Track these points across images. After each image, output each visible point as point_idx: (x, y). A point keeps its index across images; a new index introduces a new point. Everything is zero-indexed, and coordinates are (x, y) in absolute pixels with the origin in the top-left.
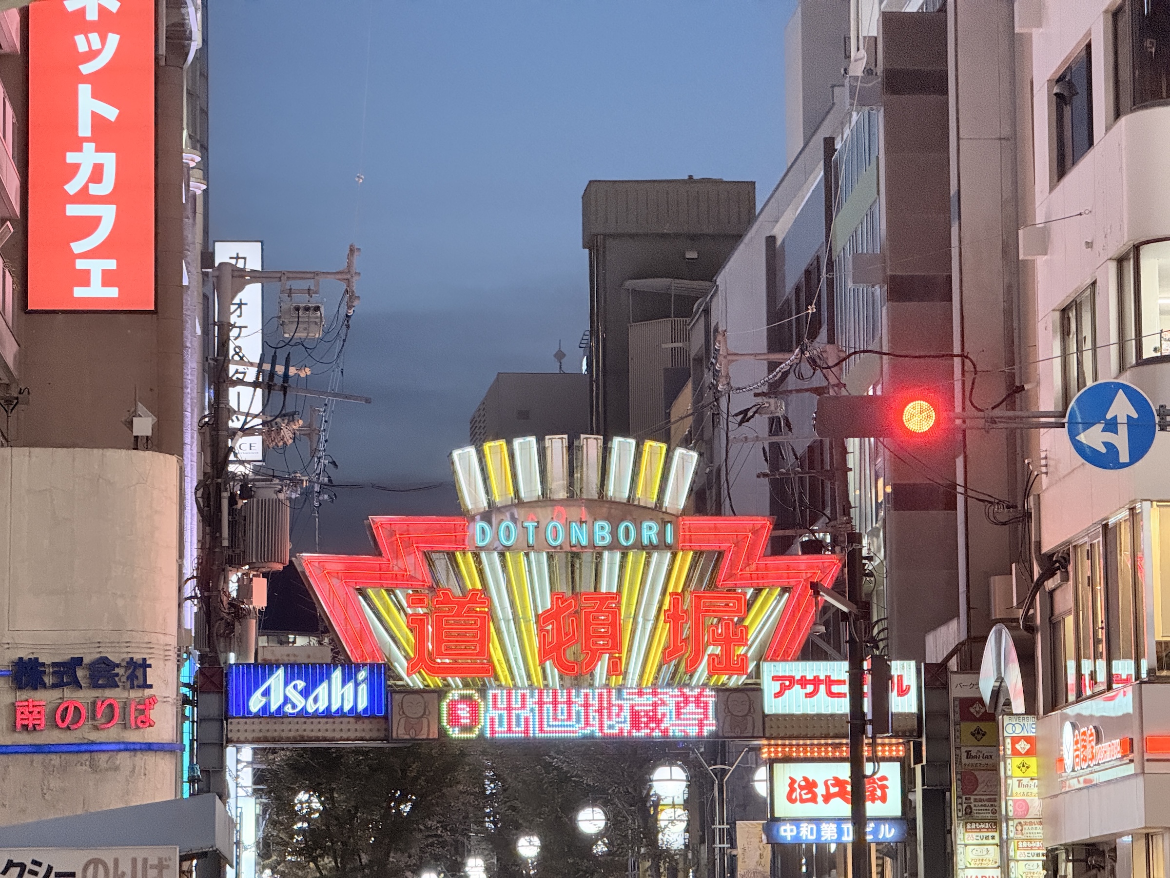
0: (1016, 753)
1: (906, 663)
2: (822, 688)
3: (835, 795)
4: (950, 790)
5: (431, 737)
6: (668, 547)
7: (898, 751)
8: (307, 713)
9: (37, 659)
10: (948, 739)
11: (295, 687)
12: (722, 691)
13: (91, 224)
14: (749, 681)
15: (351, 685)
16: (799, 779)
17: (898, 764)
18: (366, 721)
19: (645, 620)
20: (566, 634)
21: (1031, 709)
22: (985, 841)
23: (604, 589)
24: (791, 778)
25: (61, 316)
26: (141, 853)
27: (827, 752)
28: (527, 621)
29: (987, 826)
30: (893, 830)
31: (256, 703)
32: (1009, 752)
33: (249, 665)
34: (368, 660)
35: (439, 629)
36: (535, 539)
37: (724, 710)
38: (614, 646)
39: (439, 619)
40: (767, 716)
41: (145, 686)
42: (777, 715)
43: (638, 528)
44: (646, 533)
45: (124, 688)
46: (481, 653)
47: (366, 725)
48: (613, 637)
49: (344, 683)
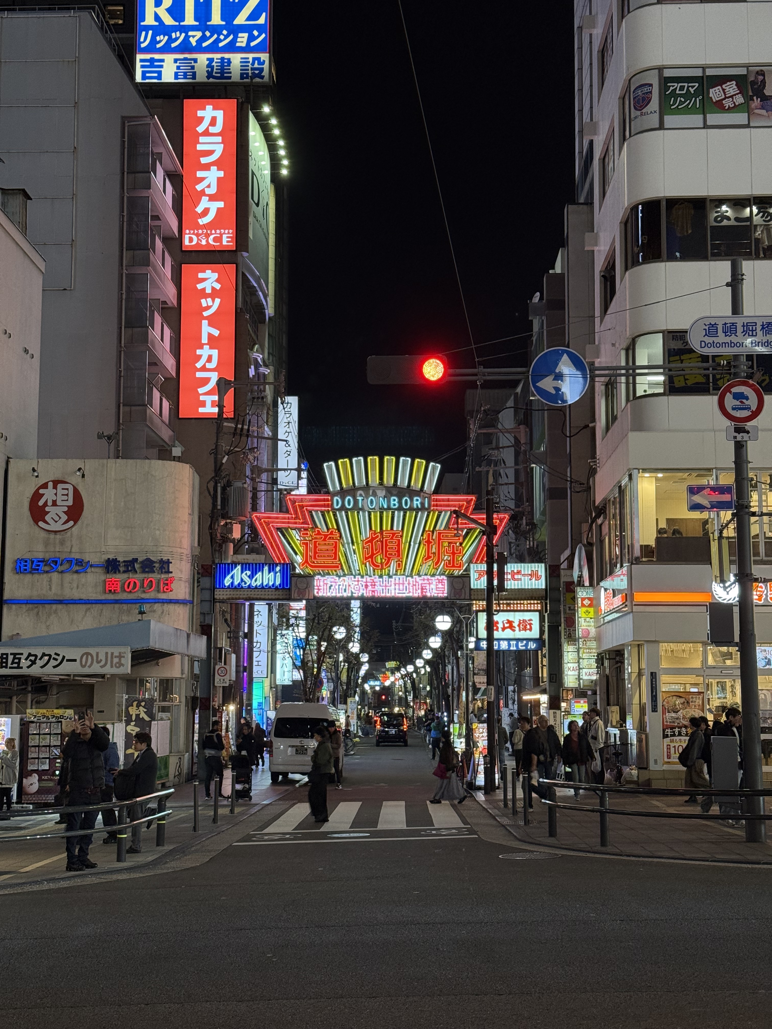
0: (583, 605)
1: (540, 565)
3: (507, 628)
4: (561, 626)
5: (310, 598)
6: (427, 509)
7: (537, 607)
8: (252, 586)
9: (116, 559)
10: (559, 601)
11: (246, 574)
12: (451, 577)
13: (206, 381)
14: (464, 573)
15: (272, 574)
17: (538, 613)
18: (281, 590)
19: (415, 543)
20: (376, 550)
21: (591, 585)
23: (395, 529)
25: (193, 421)
27: (503, 607)
28: (358, 544)
30: (535, 645)
31: (227, 581)
32: (580, 605)
34: (282, 562)
35: (315, 547)
36: (362, 505)
37: (451, 586)
38: (399, 556)
39: (315, 542)
40: (472, 589)
41: (169, 572)
42: (477, 589)
43: (412, 500)
44: (415, 502)
45: (158, 573)
46: (335, 558)
47: (280, 592)
48: (398, 551)
49: (269, 572)
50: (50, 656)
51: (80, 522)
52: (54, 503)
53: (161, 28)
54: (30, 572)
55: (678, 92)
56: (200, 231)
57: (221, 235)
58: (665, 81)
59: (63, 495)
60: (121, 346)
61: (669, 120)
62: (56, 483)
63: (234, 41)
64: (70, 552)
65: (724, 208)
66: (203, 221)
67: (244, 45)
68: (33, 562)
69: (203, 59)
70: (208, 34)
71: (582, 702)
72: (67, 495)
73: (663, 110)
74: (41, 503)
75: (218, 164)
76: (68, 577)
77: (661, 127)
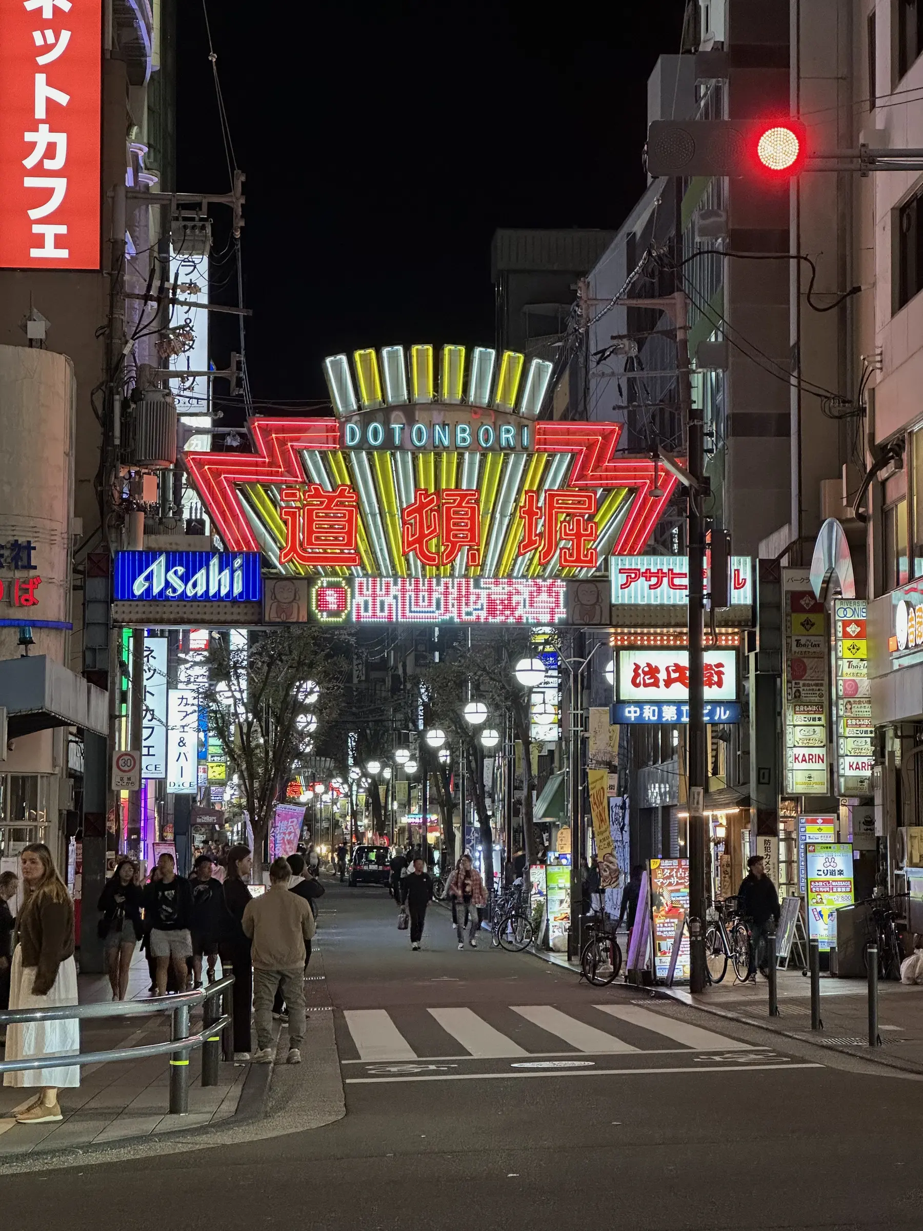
0: (846, 635)
1: (742, 559)
2: (665, 580)
3: (675, 680)
4: (780, 676)
5: (300, 620)
6: (524, 449)
7: (733, 640)
8: (187, 596)
10: (779, 629)
11: (176, 573)
12: (572, 581)
13: (45, 194)
14: (598, 574)
15: (227, 572)
16: (643, 665)
17: (733, 653)
18: (242, 605)
19: (503, 516)
20: (428, 528)
22: (812, 723)
23: (464, 487)
24: (635, 664)
25: (19, 274)
27: (668, 640)
28: (392, 516)
29: (814, 708)
30: (728, 712)
31: (139, 587)
32: (840, 635)
33: (137, 551)
34: (245, 549)
35: (310, 521)
36: (402, 440)
37: (572, 599)
38: (472, 539)
39: (310, 512)
40: (614, 605)
41: (29, 567)
42: (623, 605)
43: (497, 431)
44: (504, 436)
45: (9, 568)
46: (349, 544)
47: (242, 609)
48: (472, 530)
49: (221, 571)
71: (820, 821)
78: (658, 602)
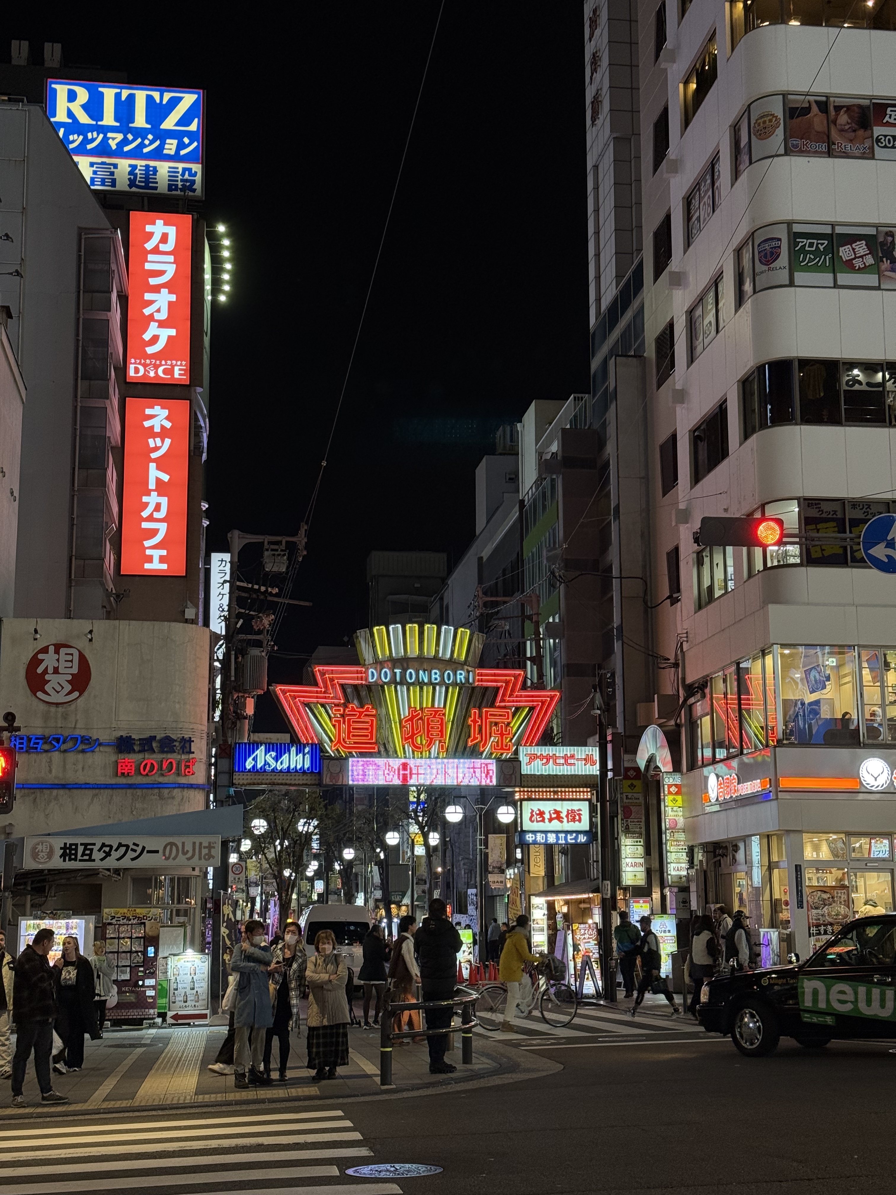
0: (670, 793)
1: (592, 748)
2: (551, 761)
3: (554, 818)
4: (617, 817)
5: (342, 784)
6: (471, 685)
7: (587, 795)
8: (277, 769)
9: (130, 736)
11: (271, 755)
12: (499, 760)
13: (154, 532)
14: (513, 756)
15: (301, 755)
16: (535, 810)
17: (587, 802)
18: (309, 775)
20: (417, 730)
22: (636, 844)
23: (436, 706)
24: (531, 809)
25: (137, 578)
26: (198, 839)
27: (550, 795)
29: (637, 835)
30: (585, 838)
31: (249, 764)
33: (245, 743)
34: (310, 742)
35: (348, 725)
36: (401, 679)
37: (500, 771)
38: (442, 736)
39: (348, 720)
40: (523, 775)
41: (190, 752)
42: (528, 775)
43: (455, 675)
44: (458, 677)
45: (179, 753)
46: (371, 738)
47: (309, 777)
48: (441, 731)
49: (297, 755)
50: (127, 846)
51: (86, 693)
52: (56, 671)
53: (75, 126)
54: (27, 751)
55: (807, 248)
56: (148, 361)
57: (173, 367)
58: (794, 237)
59: (66, 661)
60: (73, 490)
61: (800, 277)
62: (58, 647)
63: (161, 147)
64: (75, 728)
65: (856, 372)
66: (150, 350)
67: (172, 152)
68: (29, 739)
69: (124, 165)
70: (130, 137)
71: (641, 902)
72: (71, 661)
73: (793, 267)
74: (40, 670)
75: (170, 286)
76: (71, 757)
77: (791, 284)
78: (547, 774)
